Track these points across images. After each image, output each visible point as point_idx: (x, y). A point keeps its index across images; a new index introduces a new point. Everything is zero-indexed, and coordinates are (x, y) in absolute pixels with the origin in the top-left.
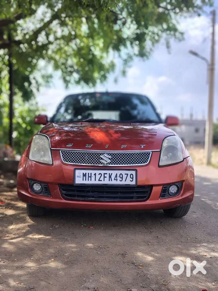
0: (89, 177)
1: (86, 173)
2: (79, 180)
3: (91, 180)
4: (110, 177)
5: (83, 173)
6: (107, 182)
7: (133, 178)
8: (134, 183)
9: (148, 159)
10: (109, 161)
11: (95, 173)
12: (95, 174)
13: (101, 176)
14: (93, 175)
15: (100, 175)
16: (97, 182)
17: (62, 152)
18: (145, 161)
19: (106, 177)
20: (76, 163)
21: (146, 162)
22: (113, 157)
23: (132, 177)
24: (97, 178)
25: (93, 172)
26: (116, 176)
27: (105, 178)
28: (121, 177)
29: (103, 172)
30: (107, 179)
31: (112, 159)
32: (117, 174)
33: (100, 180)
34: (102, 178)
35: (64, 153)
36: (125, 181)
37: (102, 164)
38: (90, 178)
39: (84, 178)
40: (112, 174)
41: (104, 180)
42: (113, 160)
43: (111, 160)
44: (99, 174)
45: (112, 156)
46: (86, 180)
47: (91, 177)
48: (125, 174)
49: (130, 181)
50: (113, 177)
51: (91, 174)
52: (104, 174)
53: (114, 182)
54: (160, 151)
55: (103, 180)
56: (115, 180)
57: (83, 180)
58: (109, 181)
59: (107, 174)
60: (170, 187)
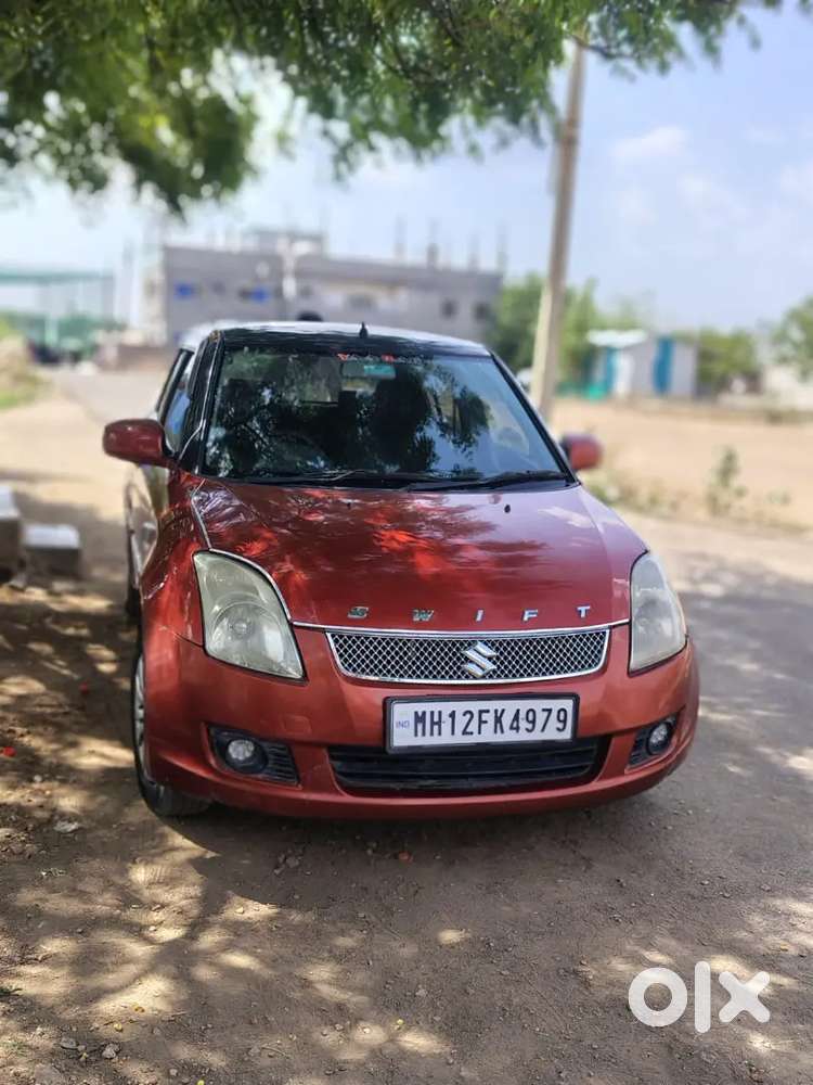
0: (436, 723)
1: (424, 713)
2: (403, 737)
3: (440, 734)
4: (498, 720)
5: (416, 713)
6: (488, 736)
7: (565, 721)
8: (567, 735)
9: (600, 652)
10: (490, 666)
11: (454, 712)
12: (452, 715)
13: (470, 721)
14: (445, 717)
15: (468, 716)
16: (459, 739)
17: (333, 636)
18: (593, 661)
19: (486, 722)
20: (384, 675)
21: (597, 664)
22: (501, 653)
23: (562, 718)
24: (459, 728)
25: (446, 708)
26: (516, 717)
27: (483, 726)
28: (531, 718)
29: (475, 706)
30: (488, 728)
31: (498, 658)
32: (518, 711)
33: (468, 730)
34: (473, 727)
35: (341, 641)
36: (543, 730)
37: (467, 677)
38: (436, 727)
39: (420, 727)
40: (503, 711)
41: (480, 733)
42: (502, 663)
44: (464, 715)
45: (497, 649)
46: (424, 734)
47: (439, 723)
48: (544, 710)
49: (557, 732)
50: (507, 720)
51: (440, 713)
52: (481, 712)
53: (509, 736)
54: (631, 620)
55: (476, 731)
56: (511, 728)
57: (416, 735)
58: (496, 732)
59: (488, 711)
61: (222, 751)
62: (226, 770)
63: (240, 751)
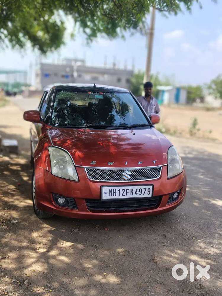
0: (115, 193)
1: (111, 190)
2: (106, 196)
3: (116, 195)
4: (132, 191)
5: (109, 190)
6: (129, 196)
7: (150, 192)
8: (150, 196)
9: (159, 173)
10: (129, 177)
12: (119, 190)
14: (117, 191)
15: (123, 190)
16: (121, 197)
17: (86, 169)
19: (128, 192)
20: (101, 180)
21: (158, 176)
22: (132, 174)
23: (149, 191)
24: (121, 194)
25: (117, 188)
26: (137, 191)
28: (140, 191)
29: (125, 188)
30: (129, 194)
32: (137, 189)
33: (124, 194)
34: (125, 193)
35: (89, 170)
36: (144, 194)
37: (123, 180)
38: (115, 194)
39: (110, 193)
40: (133, 189)
41: (127, 195)
42: (133, 176)
43: (131, 176)
44: (122, 190)
45: (131, 172)
46: (111, 196)
47: (116, 193)
48: (144, 189)
49: (147, 194)
50: (134, 192)
51: (116, 190)
52: (127, 189)
53: (135, 196)
54: (168, 164)
55: (125, 195)
56: (135, 194)
57: (109, 196)
58: (131, 195)
59: (129, 189)
60: (173, 195)
61: (56, 201)
62: (58, 206)
63: (61, 201)
